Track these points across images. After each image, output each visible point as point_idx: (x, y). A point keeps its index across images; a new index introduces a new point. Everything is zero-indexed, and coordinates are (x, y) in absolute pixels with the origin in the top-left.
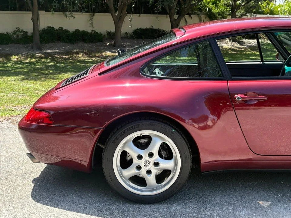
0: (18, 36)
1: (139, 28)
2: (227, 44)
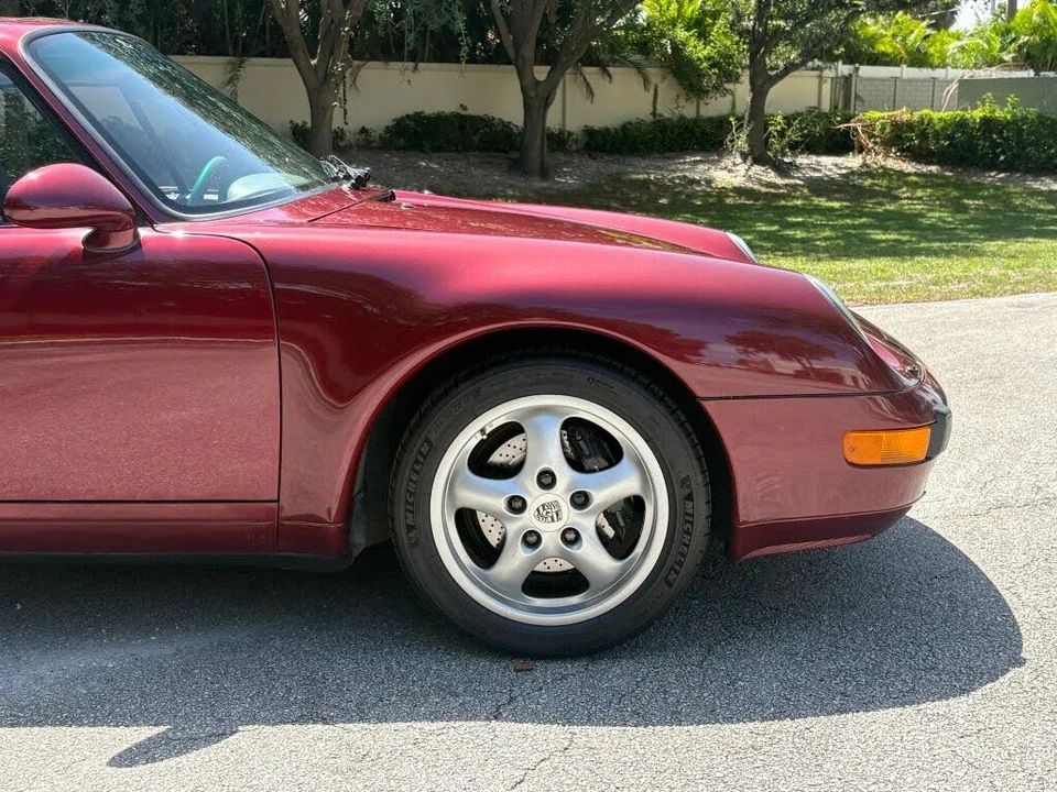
2: (731, 173)
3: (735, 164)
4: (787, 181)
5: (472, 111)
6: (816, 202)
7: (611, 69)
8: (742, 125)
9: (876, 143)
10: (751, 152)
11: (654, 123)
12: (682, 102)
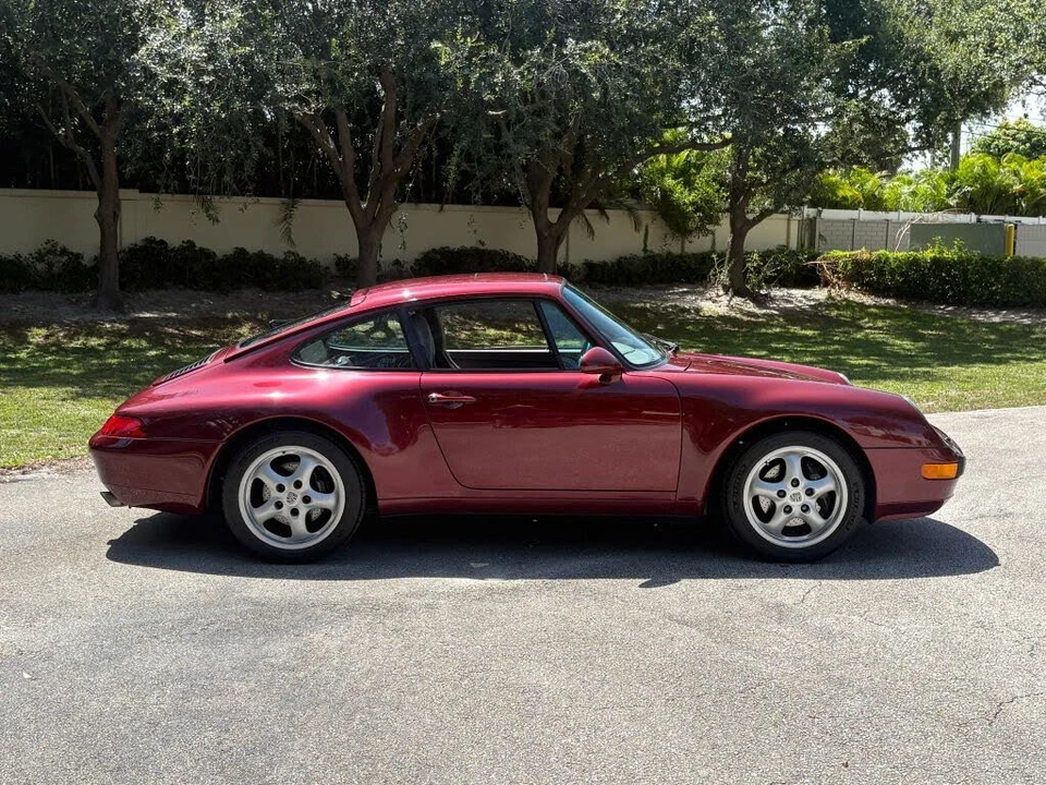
0: (50, 265)
1: (437, 248)
2: (716, 303)
3: (718, 296)
4: (764, 311)
5: (490, 246)
6: (792, 331)
7: (607, 211)
8: (723, 262)
9: (839, 278)
10: (732, 286)
11: (644, 258)
12: (669, 240)
